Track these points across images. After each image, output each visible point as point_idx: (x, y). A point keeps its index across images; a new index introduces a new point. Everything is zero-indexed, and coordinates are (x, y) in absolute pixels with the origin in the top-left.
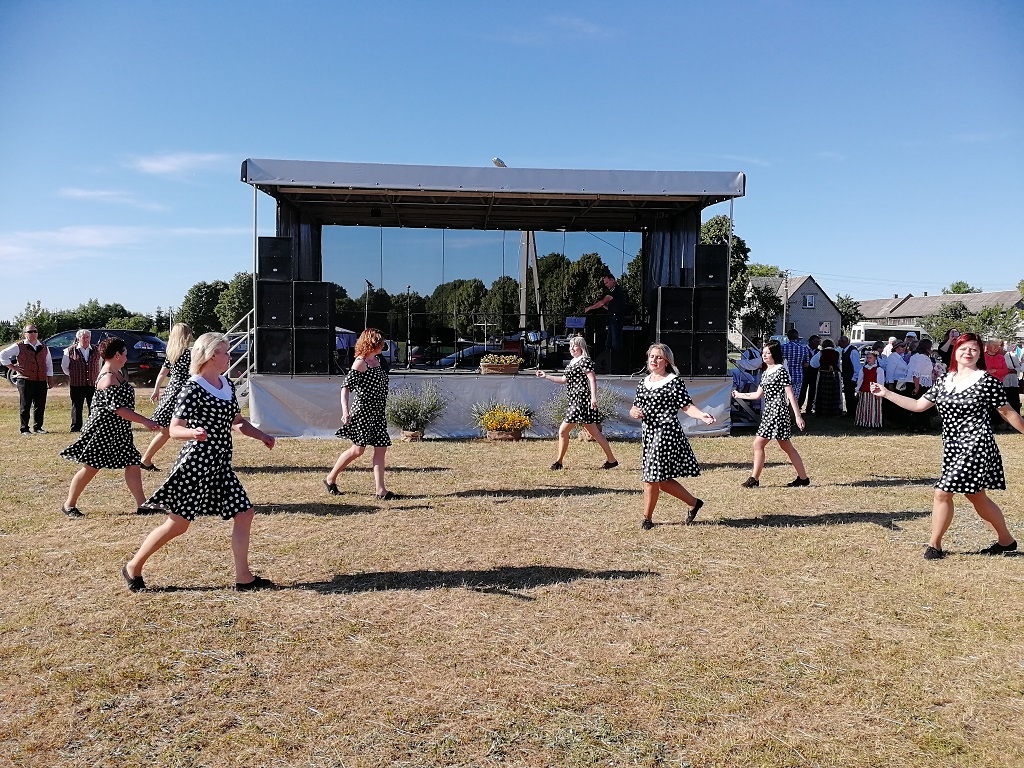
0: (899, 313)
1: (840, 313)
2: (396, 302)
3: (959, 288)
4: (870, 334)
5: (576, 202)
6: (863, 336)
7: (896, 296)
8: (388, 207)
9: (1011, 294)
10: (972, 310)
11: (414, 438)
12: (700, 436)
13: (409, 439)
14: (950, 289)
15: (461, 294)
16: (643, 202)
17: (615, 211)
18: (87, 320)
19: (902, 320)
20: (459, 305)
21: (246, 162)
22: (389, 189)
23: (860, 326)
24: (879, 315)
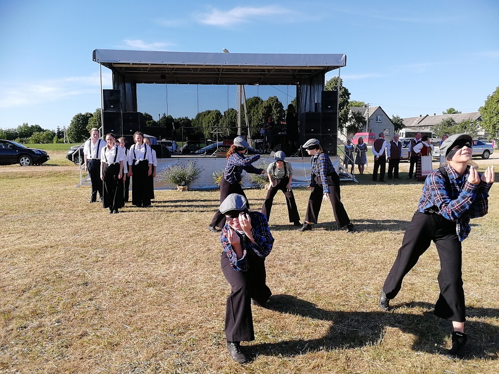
0: (422, 124)
1: (394, 124)
3: (451, 111)
4: (408, 135)
5: (263, 70)
6: (404, 136)
7: (421, 116)
8: (169, 74)
9: (475, 114)
10: (457, 122)
11: (184, 190)
13: (181, 190)
14: (446, 112)
15: (209, 118)
16: (296, 70)
17: (283, 75)
18: (22, 133)
19: (423, 127)
21: (95, 51)
23: (403, 131)
24: (412, 125)
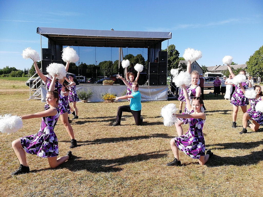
0: (217, 70)
1: (203, 70)
2: (89, 67)
3: (232, 63)
4: (209, 75)
5: (129, 40)
6: (207, 76)
7: (217, 66)
8: (79, 41)
9: (244, 65)
10: (235, 69)
11: (85, 102)
12: (160, 101)
13: (84, 102)
15: (106, 65)
16: (147, 40)
17: (140, 42)
18: (6, 72)
19: (218, 72)
20: (105, 68)
21: (38, 28)
22: (79, 36)
23: (207, 73)
24: (212, 70)
